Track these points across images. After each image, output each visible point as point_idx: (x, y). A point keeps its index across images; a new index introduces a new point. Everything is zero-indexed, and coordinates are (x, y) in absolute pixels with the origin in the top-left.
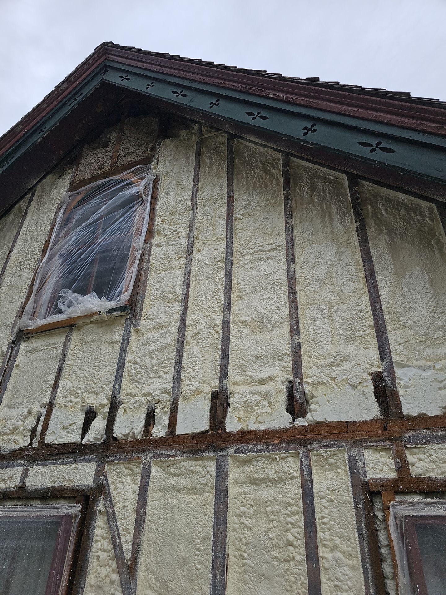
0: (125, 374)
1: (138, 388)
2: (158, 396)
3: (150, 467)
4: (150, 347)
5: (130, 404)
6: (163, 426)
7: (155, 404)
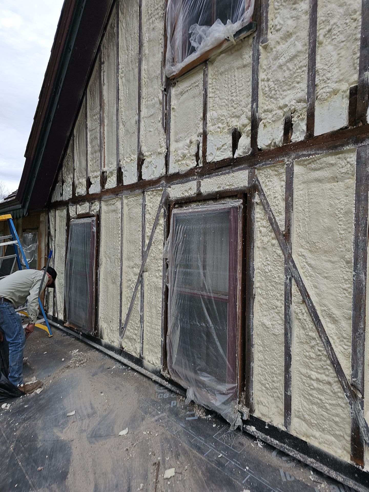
0: (260, 93)
1: (273, 103)
2: (293, 106)
3: (293, 166)
4: (280, 61)
5: (269, 119)
6: (301, 132)
7: (292, 113)
